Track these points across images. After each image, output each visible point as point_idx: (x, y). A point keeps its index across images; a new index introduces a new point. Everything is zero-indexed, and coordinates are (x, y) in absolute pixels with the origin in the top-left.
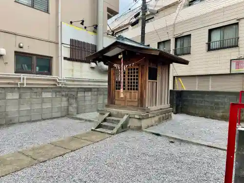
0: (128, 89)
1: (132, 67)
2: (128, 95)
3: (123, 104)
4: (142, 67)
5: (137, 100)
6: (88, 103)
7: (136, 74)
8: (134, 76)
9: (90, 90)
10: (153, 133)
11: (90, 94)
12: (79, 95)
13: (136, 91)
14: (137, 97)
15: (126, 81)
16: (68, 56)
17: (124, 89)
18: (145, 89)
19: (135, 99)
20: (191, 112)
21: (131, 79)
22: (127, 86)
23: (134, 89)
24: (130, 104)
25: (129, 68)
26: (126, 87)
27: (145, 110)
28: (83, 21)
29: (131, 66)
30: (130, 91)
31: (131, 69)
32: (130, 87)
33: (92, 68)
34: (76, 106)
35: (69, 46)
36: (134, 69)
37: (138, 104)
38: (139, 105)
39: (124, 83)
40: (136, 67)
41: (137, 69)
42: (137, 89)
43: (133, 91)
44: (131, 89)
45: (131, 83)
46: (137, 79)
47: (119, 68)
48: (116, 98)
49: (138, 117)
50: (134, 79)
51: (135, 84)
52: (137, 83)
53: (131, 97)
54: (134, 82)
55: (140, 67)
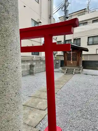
3: (70, 66)
5: (76, 64)
10: (85, 74)
24: (73, 65)
29: (74, 52)
38: (77, 66)
44: (74, 60)
49: (79, 69)
50: (75, 57)
51: (76, 59)
52: (76, 58)
53: (74, 63)
54: (75, 58)
55: (78, 53)
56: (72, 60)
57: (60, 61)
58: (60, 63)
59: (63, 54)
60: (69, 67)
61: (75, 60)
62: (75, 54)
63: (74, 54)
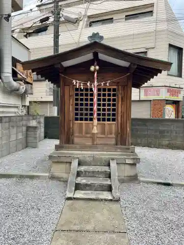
1: (104, 87)
3: (88, 143)
4: (124, 87)
5: (113, 136)
7: (112, 98)
8: (109, 100)
10: (159, 183)
14: (114, 131)
19: (111, 134)
21: (104, 105)
22: (96, 114)
29: (105, 84)
30: (101, 122)
32: (101, 117)
38: (119, 143)
40: (112, 87)
41: (114, 90)
42: (114, 120)
43: (106, 122)
44: (104, 120)
46: (114, 105)
48: (76, 134)
49: (131, 162)
50: (109, 105)
51: (111, 112)
52: (114, 110)
53: (103, 132)
54: (109, 110)
55: (120, 87)
56: (99, 120)
57: (42, 120)
58: (43, 125)
59: (51, 98)
60: (84, 147)
61: (109, 120)
62: (109, 90)
63: (104, 90)
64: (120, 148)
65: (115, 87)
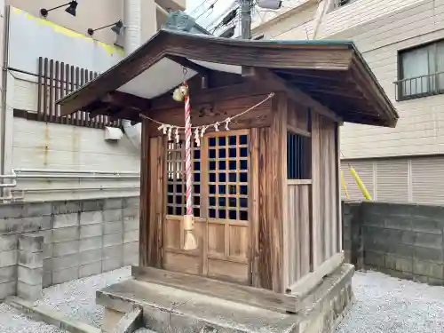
0: (212, 213)
1: (222, 134)
2: (212, 234)
4: (264, 131)
6: (89, 246)
7: (238, 159)
8: (233, 165)
9: (98, 205)
11: (97, 217)
12: (57, 225)
13: (238, 221)
15: (205, 183)
16: (31, 107)
17: (196, 213)
18: (278, 213)
19: (238, 252)
20: (398, 267)
21: (222, 178)
22: (207, 201)
23: (233, 215)
25: (212, 135)
26: (205, 206)
27: (279, 302)
28: (74, 5)
29: (222, 127)
30: (217, 220)
31: (222, 142)
32: (217, 207)
33: (112, 142)
34: (40, 265)
35: (35, 79)
36: (233, 140)
37: (251, 274)
38: (257, 279)
39: (197, 189)
40: (238, 133)
41: (243, 139)
42: (244, 216)
45: (222, 189)
46: (244, 177)
47: (177, 137)
48: (170, 245)
50: (233, 176)
51: (238, 196)
52: (243, 190)
55: (255, 130)
64: (259, 295)
65: (245, 132)
